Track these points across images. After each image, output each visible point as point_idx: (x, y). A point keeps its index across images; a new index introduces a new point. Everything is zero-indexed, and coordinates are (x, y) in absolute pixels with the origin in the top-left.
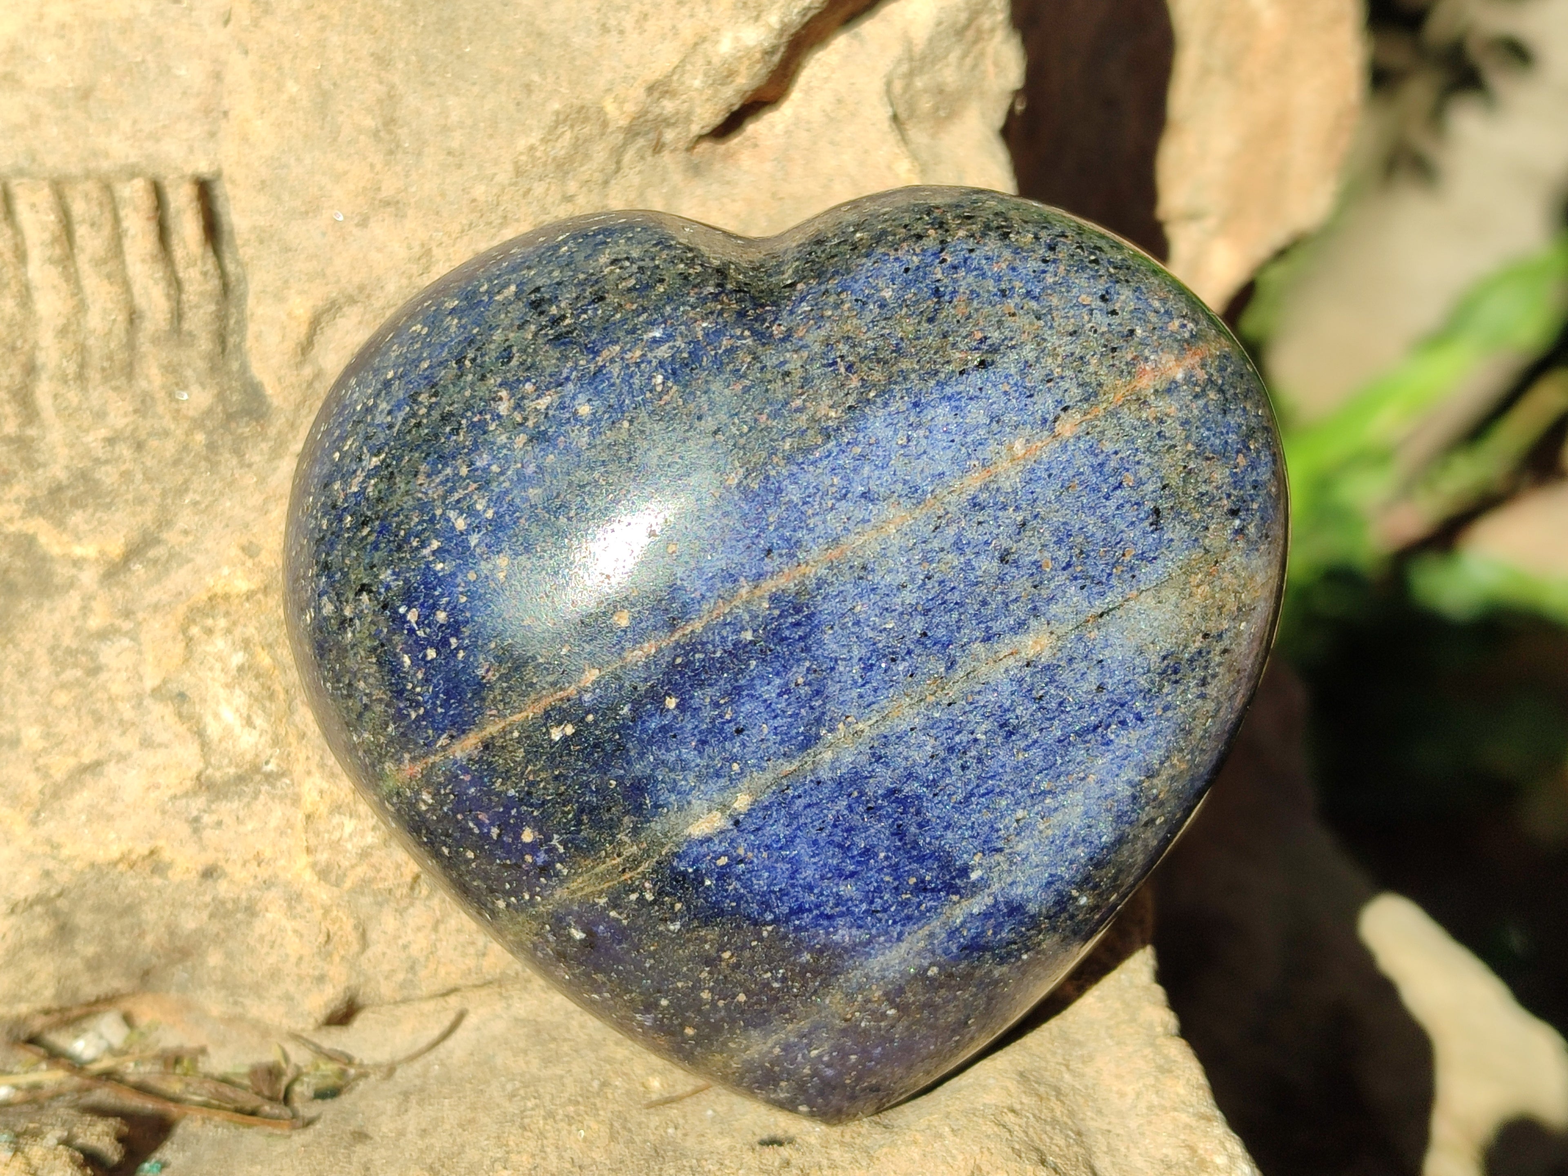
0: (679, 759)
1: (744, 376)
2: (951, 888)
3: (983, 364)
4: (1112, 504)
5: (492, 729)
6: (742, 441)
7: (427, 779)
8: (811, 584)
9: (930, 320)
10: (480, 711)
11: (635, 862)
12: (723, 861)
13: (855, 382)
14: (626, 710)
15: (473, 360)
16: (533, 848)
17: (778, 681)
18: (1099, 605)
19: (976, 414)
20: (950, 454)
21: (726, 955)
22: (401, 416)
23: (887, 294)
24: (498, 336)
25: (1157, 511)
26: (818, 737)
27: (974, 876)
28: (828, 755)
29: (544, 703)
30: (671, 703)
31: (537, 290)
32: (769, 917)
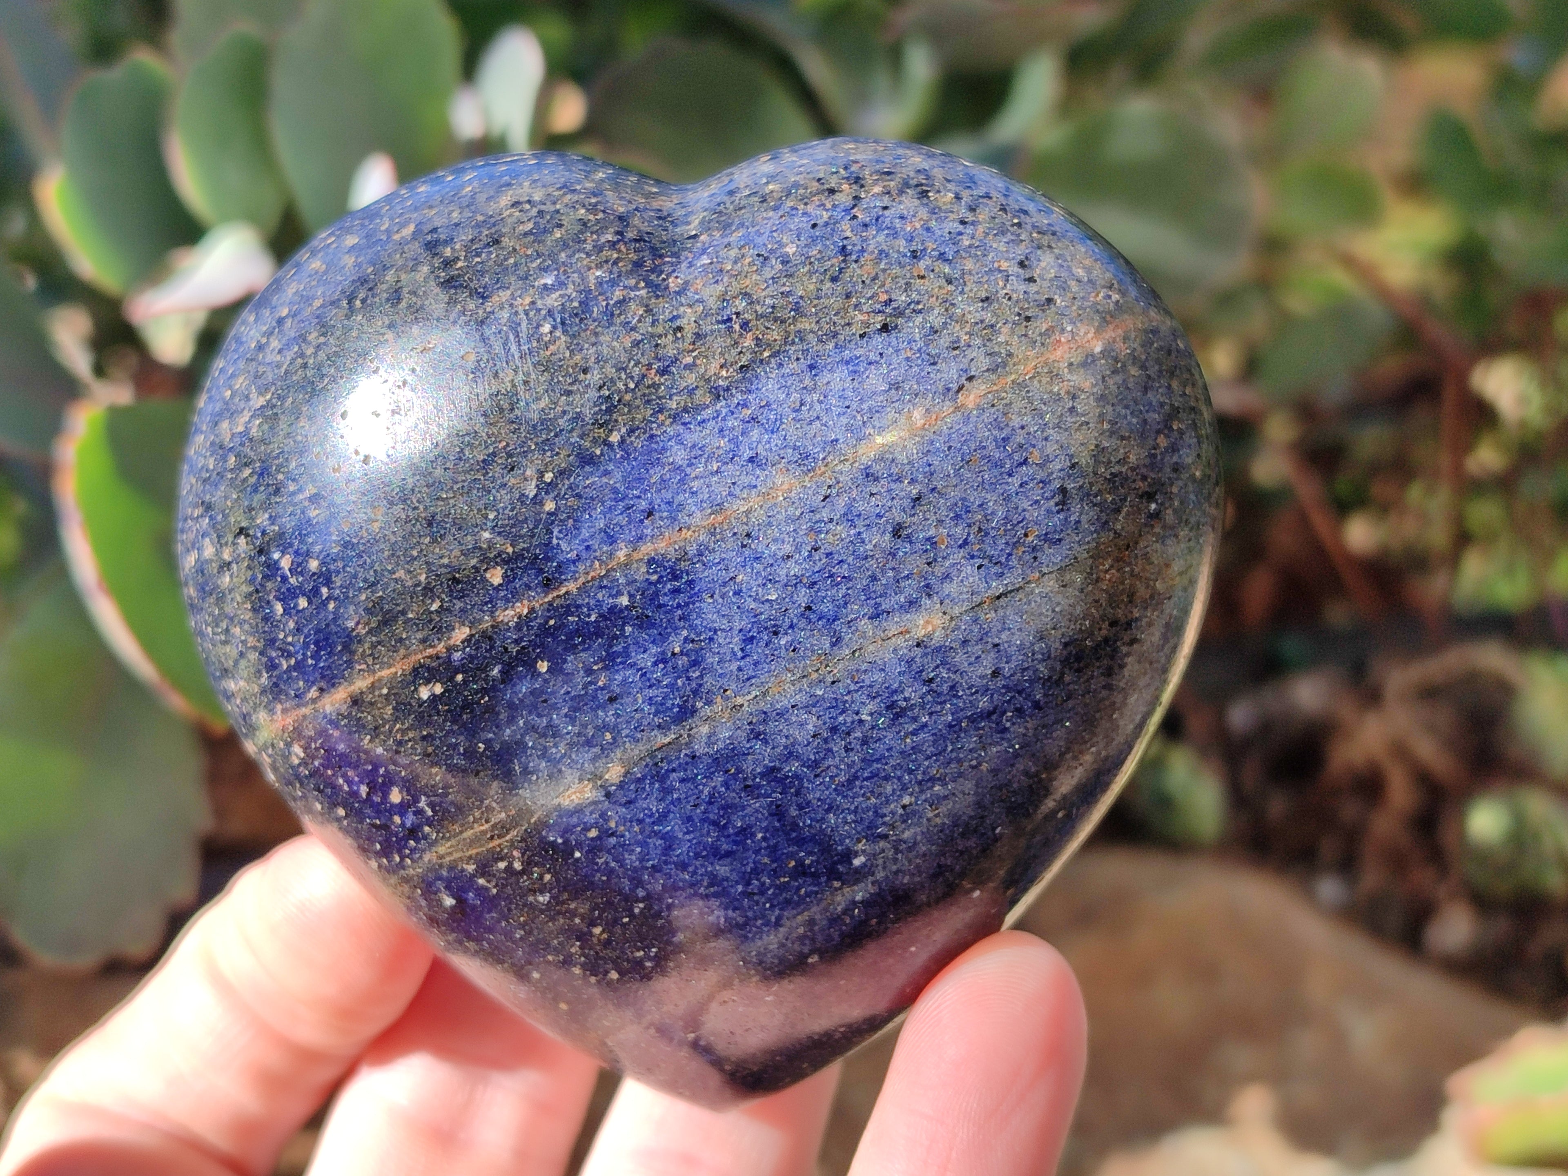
0: (550, 726)
1: (633, 329)
2: (833, 874)
3: (885, 328)
4: (1015, 481)
5: (361, 684)
6: (628, 397)
7: (297, 733)
8: (692, 550)
9: (834, 279)
10: (350, 664)
11: (502, 829)
12: (593, 833)
13: (748, 342)
14: (496, 672)
15: (363, 301)
16: (402, 809)
17: (654, 650)
18: (997, 587)
19: (875, 380)
20: (844, 420)
21: (597, 930)
22: (290, 355)
23: (791, 249)
24: (390, 276)
25: (1063, 490)
26: (694, 711)
27: (857, 862)
28: (705, 730)
29: (413, 658)
30: (543, 666)
31: (434, 230)
32: (641, 893)
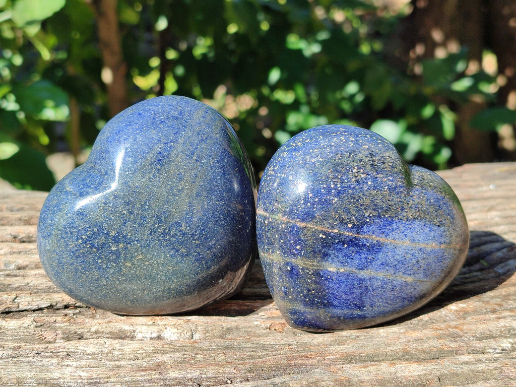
0: (338, 256)
1: (401, 199)
2: (359, 308)
3: (439, 226)
4: (438, 264)
5: (309, 225)
6: (393, 210)
7: (287, 223)
8: (386, 243)
9: (436, 211)
10: (310, 221)
11: (314, 266)
12: (329, 277)
13: (418, 214)
14: (337, 241)
15: (353, 156)
16: (297, 250)
17: (366, 255)
18: (424, 279)
19: (432, 234)
20: (424, 238)
21: (313, 292)
22: (331, 155)
23: (432, 201)
24: (360, 155)
25: (443, 269)
26: (364, 269)
27: (364, 308)
28: (362, 273)
29: (324, 229)
30: (346, 246)
31: (372, 151)
32: (327, 291)
